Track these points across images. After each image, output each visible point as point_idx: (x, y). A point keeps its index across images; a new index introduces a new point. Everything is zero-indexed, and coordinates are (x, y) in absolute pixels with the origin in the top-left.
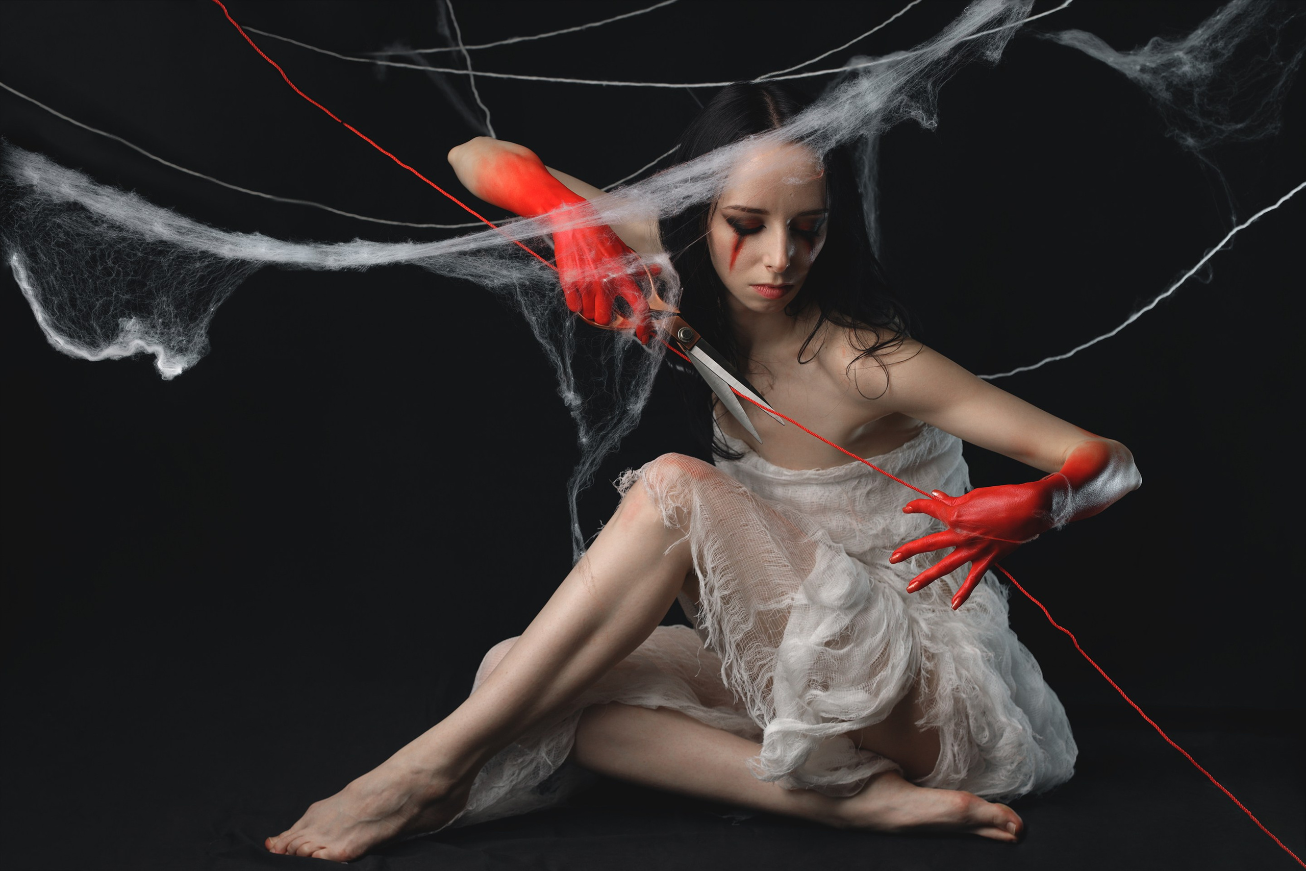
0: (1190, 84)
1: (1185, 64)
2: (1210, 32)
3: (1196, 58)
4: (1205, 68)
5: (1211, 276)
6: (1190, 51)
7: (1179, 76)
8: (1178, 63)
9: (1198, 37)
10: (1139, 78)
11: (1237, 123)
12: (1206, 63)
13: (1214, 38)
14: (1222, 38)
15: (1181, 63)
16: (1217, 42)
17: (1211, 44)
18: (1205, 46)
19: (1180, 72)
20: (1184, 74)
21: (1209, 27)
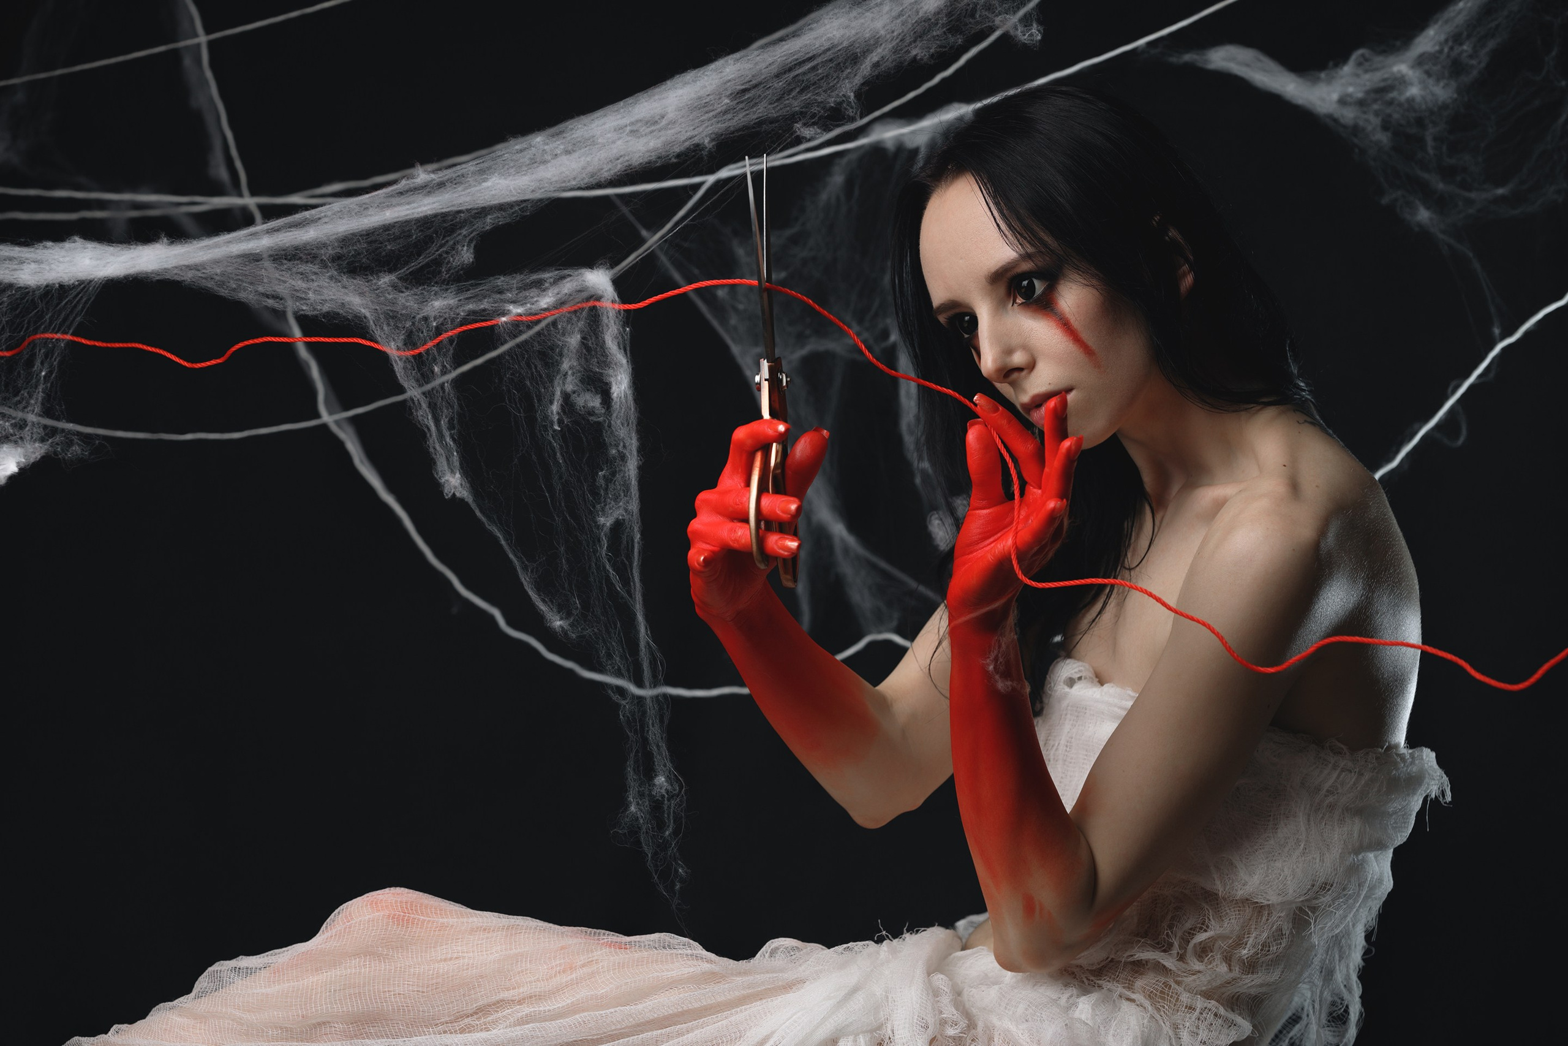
0: (1420, 122)
1: (1411, 84)
2: (1449, 28)
3: (1428, 74)
4: (1443, 92)
5: (1464, 432)
6: (1420, 62)
7: (1400, 105)
8: (1401, 82)
9: (1429, 40)
10: (1337, 115)
11: (1498, 185)
12: (1445, 81)
13: (1457, 38)
14: (1469, 36)
15: (1405, 82)
16: (1461, 44)
17: (1451, 48)
18: (1441, 51)
19: (1403, 98)
20: (1411, 100)
21: (1446, 22)
